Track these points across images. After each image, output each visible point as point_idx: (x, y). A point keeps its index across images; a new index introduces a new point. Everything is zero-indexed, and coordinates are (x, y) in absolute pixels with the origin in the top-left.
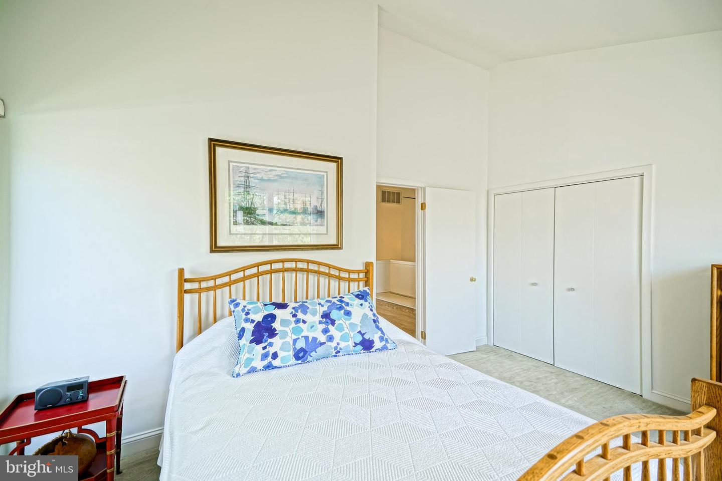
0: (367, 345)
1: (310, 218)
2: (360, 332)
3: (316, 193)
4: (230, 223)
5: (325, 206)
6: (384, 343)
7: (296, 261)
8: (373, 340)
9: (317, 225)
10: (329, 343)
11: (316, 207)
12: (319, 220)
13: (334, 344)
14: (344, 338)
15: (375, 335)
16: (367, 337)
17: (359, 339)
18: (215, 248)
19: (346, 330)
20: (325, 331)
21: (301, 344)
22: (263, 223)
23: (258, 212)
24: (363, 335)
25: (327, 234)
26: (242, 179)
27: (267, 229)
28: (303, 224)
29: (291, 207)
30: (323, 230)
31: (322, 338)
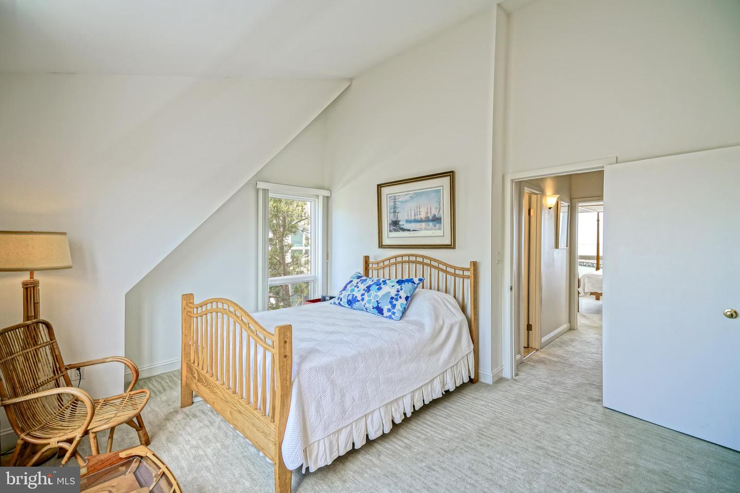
0: (380, 310)
1: (431, 224)
2: (377, 301)
3: (435, 205)
4: (388, 231)
5: (442, 214)
6: (390, 313)
7: (416, 256)
8: (383, 309)
9: (435, 229)
10: (361, 302)
11: (435, 215)
12: (437, 225)
13: (363, 303)
14: (369, 302)
15: (386, 306)
16: (380, 305)
17: (375, 305)
18: (381, 246)
19: (371, 298)
20: (363, 295)
21: (350, 298)
22: (403, 230)
23: (400, 224)
24: (378, 303)
25: (443, 236)
26: (393, 203)
27: (406, 234)
28: (426, 229)
29: (418, 217)
30: (440, 233)
31: (359, 298)
